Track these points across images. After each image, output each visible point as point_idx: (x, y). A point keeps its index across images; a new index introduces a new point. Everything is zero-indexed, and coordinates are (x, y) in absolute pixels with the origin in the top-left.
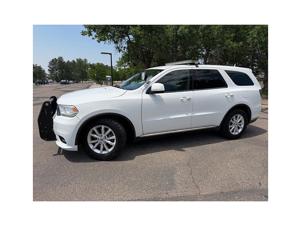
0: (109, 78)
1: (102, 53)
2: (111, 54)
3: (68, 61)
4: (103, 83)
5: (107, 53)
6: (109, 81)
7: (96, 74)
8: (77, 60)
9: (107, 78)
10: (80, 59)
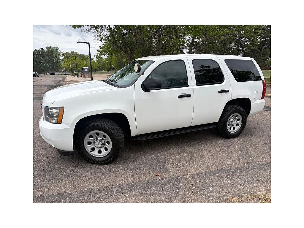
0: (86, 69)
1: (78, 42)
2: (88, 44)
3: (36, 49)
4: (80, 75)
5: (84, 42)
6: (87, 72)
7: (70, 65)
8: (47, 48)
9: (85, 69)
10: (50, 47)
